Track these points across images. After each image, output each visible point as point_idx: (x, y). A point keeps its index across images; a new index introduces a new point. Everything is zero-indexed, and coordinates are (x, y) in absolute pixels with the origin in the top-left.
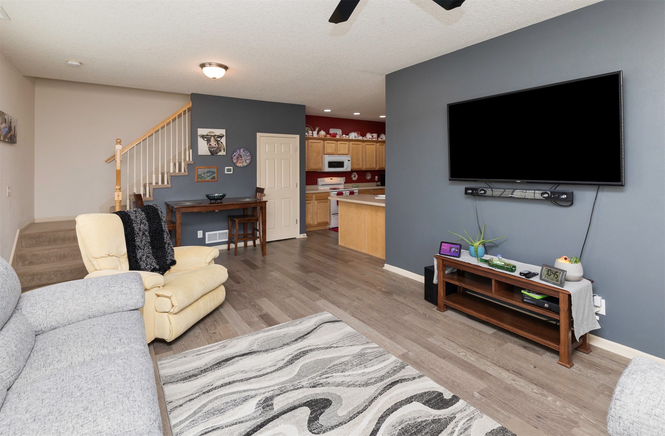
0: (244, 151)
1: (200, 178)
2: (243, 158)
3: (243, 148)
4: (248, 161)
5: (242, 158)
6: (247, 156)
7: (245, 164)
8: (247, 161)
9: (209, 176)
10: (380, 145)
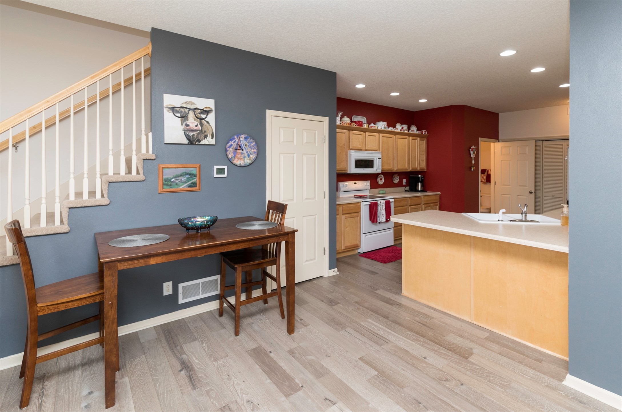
0: (245, 138)
1: (167, 185)
2: (245, 151)
3: (245, 134)
4: (253, 157)
6: (251, 147)
7: (248, 161)
9: (185, 182)
10: (412, 139)
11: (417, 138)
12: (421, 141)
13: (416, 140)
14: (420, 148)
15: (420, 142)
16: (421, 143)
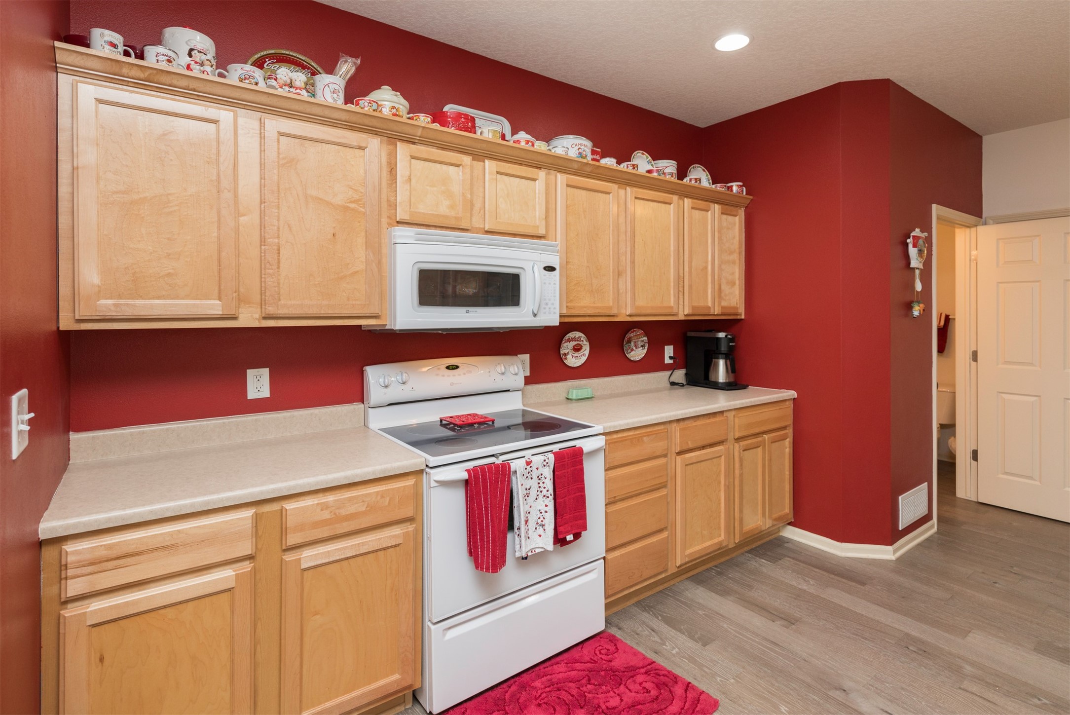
10: (693, 208)
11: (712, 205)
12: (724, 217)
13: (707, 211)
14: (720, 239)
15: (720, 221)
16: (725, 224)
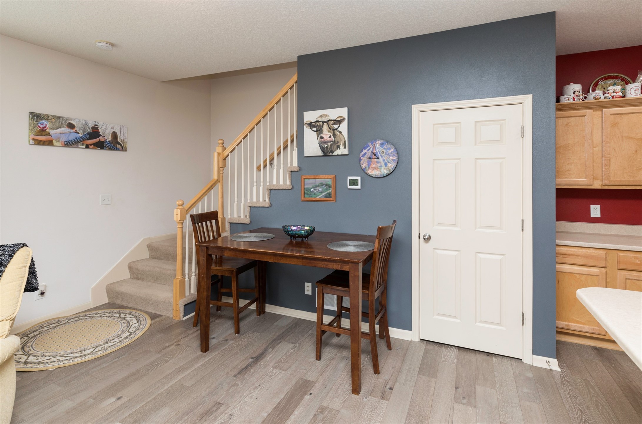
0: (382, 145)
1: (307, 194)
2: (381, 159)
3: (381, 139)
4: (392, 166)
5: (378, 158)
6: (388, 154)
7: (385, 171)
8: (389, 165)
9: (322, 192)
